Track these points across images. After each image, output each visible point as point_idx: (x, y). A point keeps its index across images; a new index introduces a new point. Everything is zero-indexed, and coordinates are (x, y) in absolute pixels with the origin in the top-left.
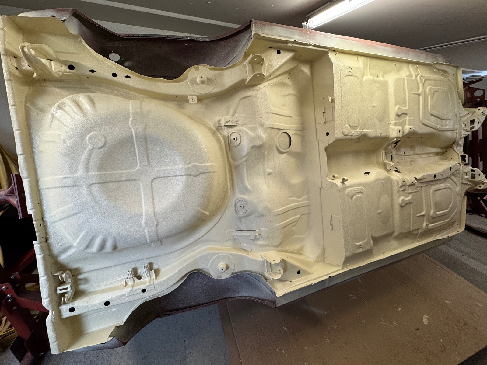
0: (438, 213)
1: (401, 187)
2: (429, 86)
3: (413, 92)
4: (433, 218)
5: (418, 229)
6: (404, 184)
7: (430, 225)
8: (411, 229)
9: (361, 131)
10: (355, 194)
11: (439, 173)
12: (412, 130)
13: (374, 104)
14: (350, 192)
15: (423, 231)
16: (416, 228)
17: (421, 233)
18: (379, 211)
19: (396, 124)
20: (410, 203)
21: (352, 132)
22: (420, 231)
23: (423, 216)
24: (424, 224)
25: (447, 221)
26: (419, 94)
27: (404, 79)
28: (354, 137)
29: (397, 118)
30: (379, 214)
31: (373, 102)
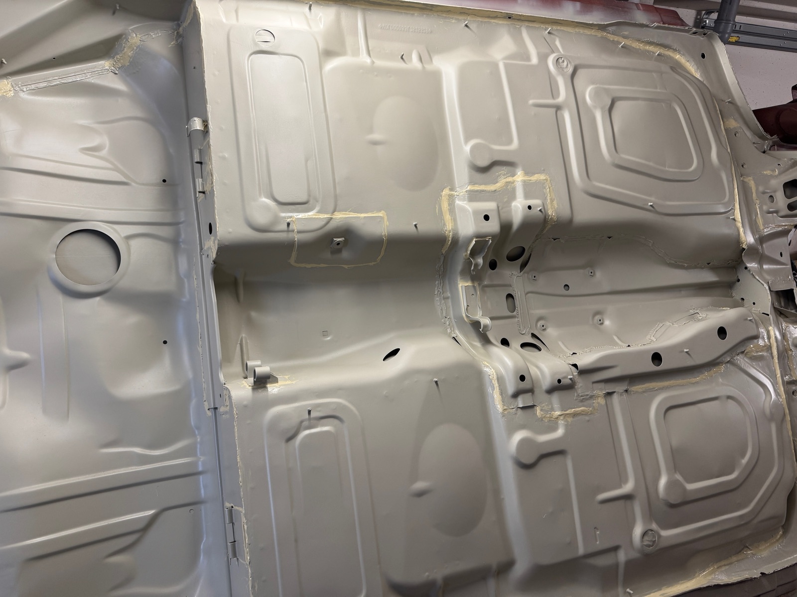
0: (691, 487)
1: (515, 395)
2: (593, 83)
3: (531, 102)
4: (672, 506)
5: (616, 549)
6: (525, 385)
7: (665, 533)
8: (581, 551)
9: (326, 216)
10: (306, 423)
11: (676, 348)
12: (535, 211)
13: (376, 136)
14: (279, 418)
15: (634, 555)
16: (599, 545)
17: (629, 563)
18: (420, 485)
19: (473, 196)
20: (561, 453)
21: (288, 220)
22: (622, 557)
23: (628, 497)
24: (638, 531)
25: (741, 517)
26: (558, 108)
27: (495, 66)
28: (297, 237)
29: (479, 176)
30: (421, 494)
31: (371, 130)
